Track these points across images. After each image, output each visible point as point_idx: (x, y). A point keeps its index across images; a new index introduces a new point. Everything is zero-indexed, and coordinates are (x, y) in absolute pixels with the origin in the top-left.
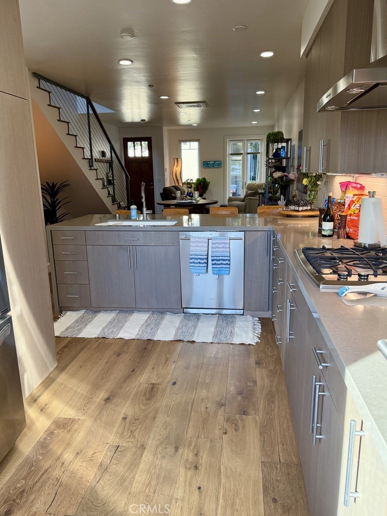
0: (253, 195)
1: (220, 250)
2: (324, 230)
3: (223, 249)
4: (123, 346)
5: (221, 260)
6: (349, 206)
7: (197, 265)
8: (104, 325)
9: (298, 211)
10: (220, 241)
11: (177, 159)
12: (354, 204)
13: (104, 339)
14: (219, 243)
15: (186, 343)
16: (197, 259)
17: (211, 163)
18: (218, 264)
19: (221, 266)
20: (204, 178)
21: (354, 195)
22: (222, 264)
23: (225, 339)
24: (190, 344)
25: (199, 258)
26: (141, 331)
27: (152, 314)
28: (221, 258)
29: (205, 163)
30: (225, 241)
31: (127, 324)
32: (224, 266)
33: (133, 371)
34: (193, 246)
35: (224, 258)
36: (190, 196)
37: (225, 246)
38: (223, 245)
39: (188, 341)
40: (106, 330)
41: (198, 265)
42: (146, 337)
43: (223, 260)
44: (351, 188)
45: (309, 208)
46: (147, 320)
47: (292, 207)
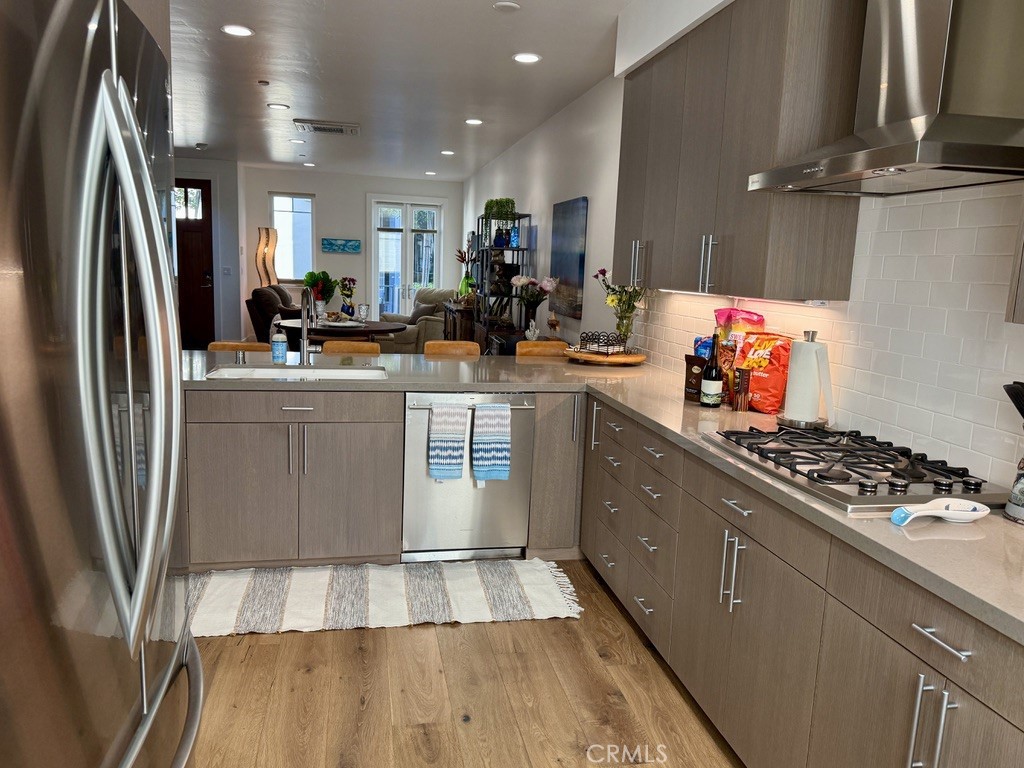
0: (432, 311)
1: (491, 429)
2: (707, 395)
3: (497, 429)
4: (308, 649)
5: (493, 449)
6: (744, 352)
7: (445, 461)
8: (238, 603)
9: (607, 354)
10: (492, 413)
11: (267, 229)
12: (753, 349)
13: (255, 636)
14: (490, 417)
15: (442, 629)
16: (446, 449)
17: (339, 242)
18: (488, 459)
19: (493, 462)
20: (324, 273)
21: (748, 333)
22: (494, 458)
23: (515, 611)
24: (449, 629)
25: (450, 448)
26: (330, 611)
27: (335, 569)
28: (493, 446)
29: (325, 242)
30: (503, 413)
31: (290, 599)
32: (499, 462)
33: (363, 703)
34: (438, 423)
35: (499, 446)
36: (348, 313)
37: (501, 422)
38: (497, 420)
39: (445, 624)
40: (249, 614)
41: (448, 461)
42: (349, 622)
43: (498, 450)
44: (741, 321)
45: (622, 349)
46: (331, 584)
47: (595, 347)
